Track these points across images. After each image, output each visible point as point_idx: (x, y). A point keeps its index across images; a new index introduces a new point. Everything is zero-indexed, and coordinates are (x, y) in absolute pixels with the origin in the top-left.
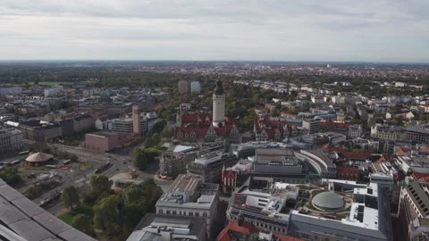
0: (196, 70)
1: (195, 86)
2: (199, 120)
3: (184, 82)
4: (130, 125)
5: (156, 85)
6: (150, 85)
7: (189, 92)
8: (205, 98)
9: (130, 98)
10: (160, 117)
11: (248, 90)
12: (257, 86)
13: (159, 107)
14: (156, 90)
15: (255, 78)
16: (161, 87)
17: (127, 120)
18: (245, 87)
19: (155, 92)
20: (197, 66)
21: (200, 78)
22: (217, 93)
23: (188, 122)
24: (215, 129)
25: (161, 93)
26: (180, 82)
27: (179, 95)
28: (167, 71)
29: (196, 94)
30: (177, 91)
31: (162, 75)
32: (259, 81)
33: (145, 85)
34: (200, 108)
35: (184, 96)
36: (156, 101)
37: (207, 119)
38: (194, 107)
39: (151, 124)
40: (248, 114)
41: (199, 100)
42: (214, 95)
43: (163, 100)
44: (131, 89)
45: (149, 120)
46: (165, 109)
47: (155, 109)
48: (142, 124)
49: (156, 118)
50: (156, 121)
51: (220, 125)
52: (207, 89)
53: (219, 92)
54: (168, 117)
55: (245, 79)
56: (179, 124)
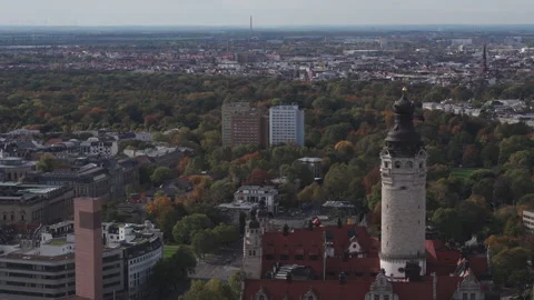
0: (277, 65)
1: (285, 122)
2: (330, 252)
3: (242, 107)
4: (63, 271)
5: (137, 117)
6: (114, 120)
7: (263, 144)
8: (324, 169)
9: (49, 166)
10: (169, 238)
11: (482, 139)
12: (514, 120)
13: (158, 199)
14: (141, 136)
15: (499, 92)
16: (155, 125)
17: (49, 249)
18: (472, 127)
19: (138, 145)
20: (274, 48)
21: (295, 93)
22: (399, 149)
23: (285, 260)
24: (396, 287)
25: (162, 150)
26: (226, 110)
27: (228, 155)
28: (169, 68)
29: (289, 154)
30: (218, 142)
31: (154, 82)
32: (516, 104)
33: (97, 118)
34: (311, 206)
35: (249, 160)
36: (144, 177)
37: (354, 247)
38: (287, 204)
39: (137, 267)
40: (497, 227)
41: (305, 175)
42: (386, 158)
43: (171, 173)
44: (47, 131)
45: (131, 251)
46: (181, 211)
47: (147, 207)
48: (109, 265)
49: (157, 244)
50: (157, 255)
51: (411, 270)
52: (328, 132)
53: (405, 147)
54: (196, 236)
55: (464, 95)
56: (253, 266)
